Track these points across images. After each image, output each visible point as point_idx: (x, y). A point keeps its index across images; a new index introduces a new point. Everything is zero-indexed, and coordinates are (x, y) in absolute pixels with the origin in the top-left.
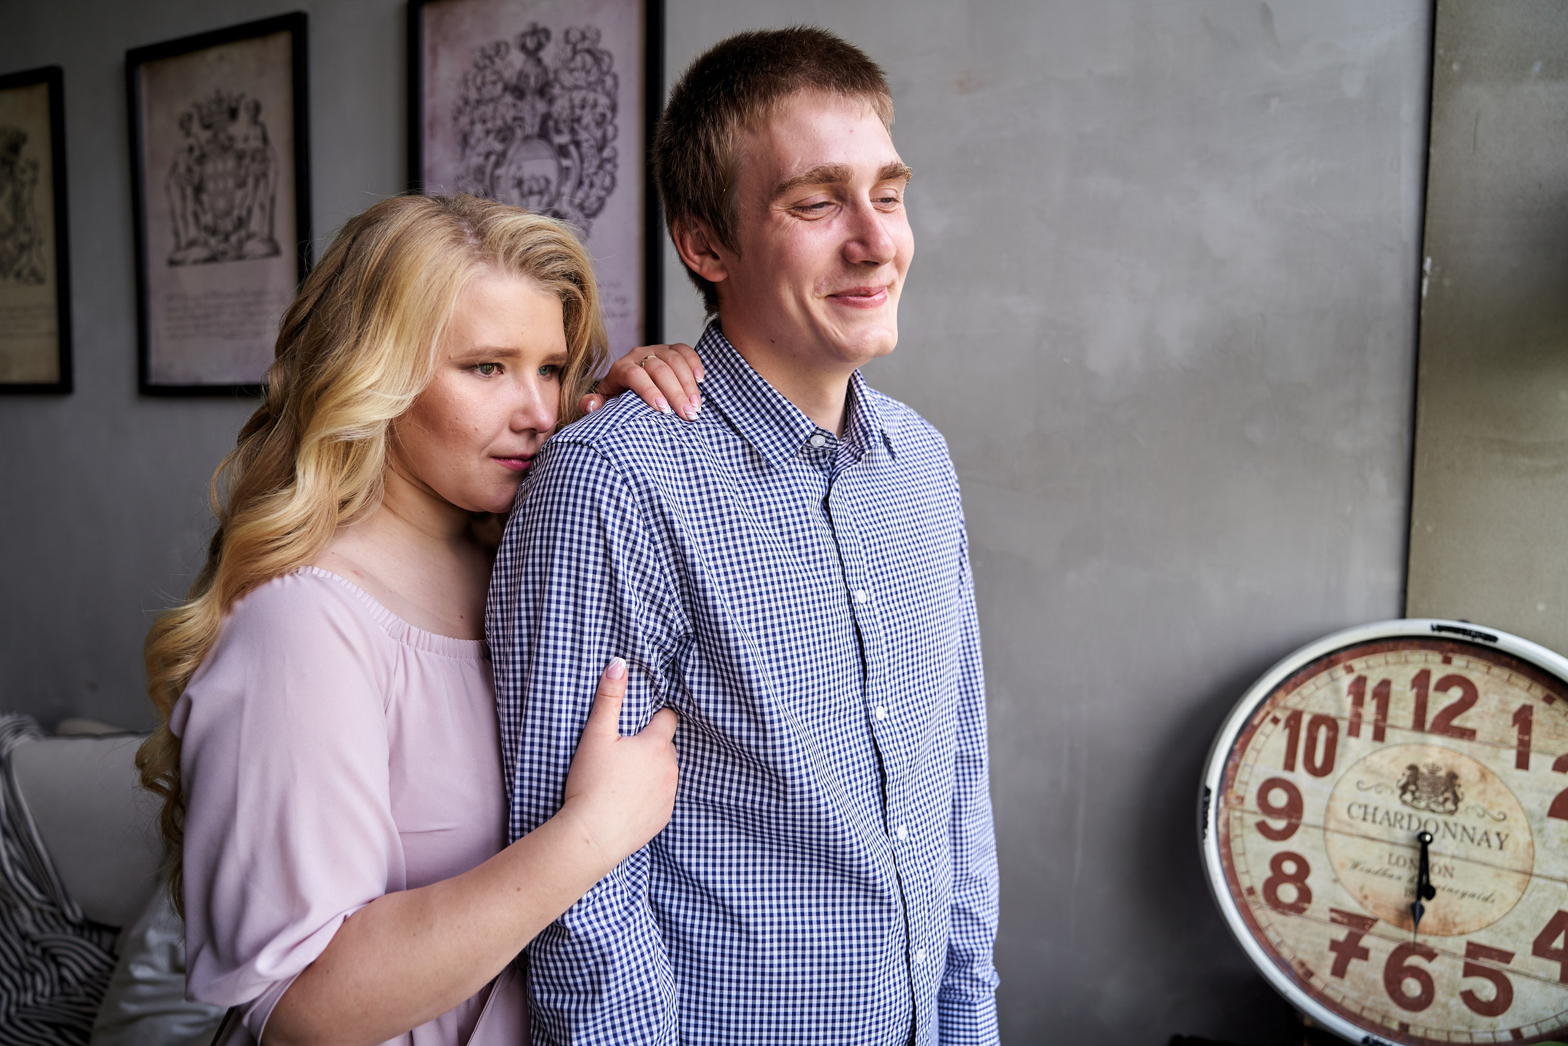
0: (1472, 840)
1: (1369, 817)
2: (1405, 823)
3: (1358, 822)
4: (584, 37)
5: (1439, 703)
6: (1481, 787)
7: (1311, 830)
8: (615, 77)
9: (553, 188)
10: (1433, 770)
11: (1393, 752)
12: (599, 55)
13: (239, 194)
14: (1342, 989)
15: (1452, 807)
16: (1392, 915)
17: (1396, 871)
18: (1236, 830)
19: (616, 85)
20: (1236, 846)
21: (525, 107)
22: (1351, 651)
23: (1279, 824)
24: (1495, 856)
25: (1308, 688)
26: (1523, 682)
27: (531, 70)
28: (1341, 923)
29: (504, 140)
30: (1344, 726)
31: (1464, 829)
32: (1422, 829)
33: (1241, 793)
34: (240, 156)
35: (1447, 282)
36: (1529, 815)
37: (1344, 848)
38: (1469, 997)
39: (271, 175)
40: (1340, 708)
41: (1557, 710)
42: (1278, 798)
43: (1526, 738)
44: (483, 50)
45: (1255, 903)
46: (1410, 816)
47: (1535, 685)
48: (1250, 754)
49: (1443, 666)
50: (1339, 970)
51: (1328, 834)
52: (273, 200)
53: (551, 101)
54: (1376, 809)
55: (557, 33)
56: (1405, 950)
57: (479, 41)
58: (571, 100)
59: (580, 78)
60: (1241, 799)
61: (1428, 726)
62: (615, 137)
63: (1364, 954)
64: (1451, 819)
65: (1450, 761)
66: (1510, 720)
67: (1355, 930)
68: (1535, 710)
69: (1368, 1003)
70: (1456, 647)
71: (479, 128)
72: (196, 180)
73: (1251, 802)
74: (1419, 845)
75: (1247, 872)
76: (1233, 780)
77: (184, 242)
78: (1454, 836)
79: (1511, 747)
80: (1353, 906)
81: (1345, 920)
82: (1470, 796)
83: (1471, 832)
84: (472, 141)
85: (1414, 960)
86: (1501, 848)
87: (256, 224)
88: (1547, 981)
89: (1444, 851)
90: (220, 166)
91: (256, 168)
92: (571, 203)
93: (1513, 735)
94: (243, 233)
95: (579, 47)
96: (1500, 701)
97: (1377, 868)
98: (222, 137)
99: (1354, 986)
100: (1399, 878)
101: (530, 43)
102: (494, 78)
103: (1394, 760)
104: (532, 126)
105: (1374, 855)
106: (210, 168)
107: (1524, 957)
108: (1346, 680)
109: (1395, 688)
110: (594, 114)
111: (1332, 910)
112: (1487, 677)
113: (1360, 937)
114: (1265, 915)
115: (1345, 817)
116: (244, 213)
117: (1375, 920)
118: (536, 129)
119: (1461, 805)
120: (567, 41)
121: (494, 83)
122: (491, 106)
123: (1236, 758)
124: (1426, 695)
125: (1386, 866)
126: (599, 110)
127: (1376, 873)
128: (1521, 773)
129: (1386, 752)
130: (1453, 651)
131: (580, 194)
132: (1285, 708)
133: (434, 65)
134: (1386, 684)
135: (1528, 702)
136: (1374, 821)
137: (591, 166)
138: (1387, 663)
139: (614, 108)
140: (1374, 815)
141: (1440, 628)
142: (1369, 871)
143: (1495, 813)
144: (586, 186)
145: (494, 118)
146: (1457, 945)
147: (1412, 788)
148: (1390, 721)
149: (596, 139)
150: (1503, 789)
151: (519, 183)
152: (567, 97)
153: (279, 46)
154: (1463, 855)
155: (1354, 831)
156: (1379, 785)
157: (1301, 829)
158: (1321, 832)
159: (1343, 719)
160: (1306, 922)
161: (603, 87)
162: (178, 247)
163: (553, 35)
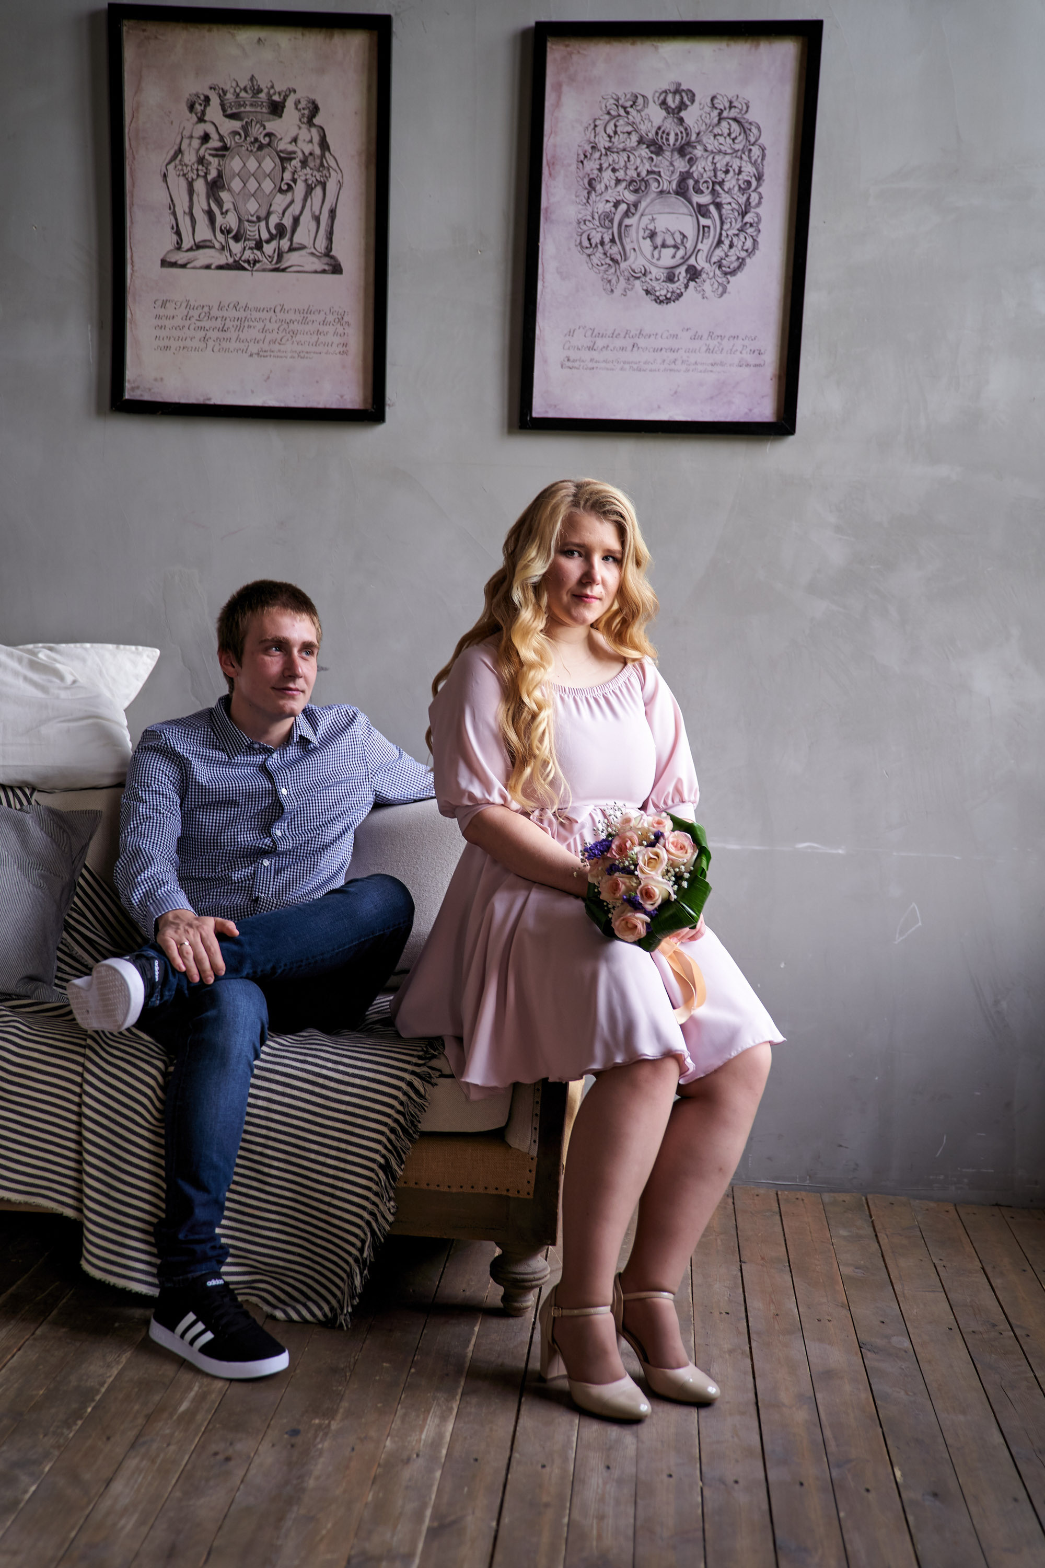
8: (763, 149)
9: (689, 244)
12: (747, 125)
13: (280, 201)
21: (662, 163)
27: (671, 126)
29: (636, 191)
34: (285, 159)
39: (331, 186)
52: (333, 213)
53: (691, 161)
55: (702, 97)
57: (612, 88)
58: (714, 163)
62: (759, 204)
71: (607, 175)
72: (213, 174)
84: (600, 187)
92: (708, 260)
94: (285, 244)
95: (725, 114)
98: (256, 131)
101: (672, 102)
102: (630, 129)
106: (235, 164)
110: (738, 180)
116: (288, 222)
120: (713, 107)
121: (629, 133)
122: (624, 155)
126: (744, 176)
131: (719, 253)
133: (558, 104)
137: (732, 228)
139: (759, 178)
151: (652, 235)
152: (710, 158)
161: (750, 157)
162: (179, 247)
163: (697, 98)
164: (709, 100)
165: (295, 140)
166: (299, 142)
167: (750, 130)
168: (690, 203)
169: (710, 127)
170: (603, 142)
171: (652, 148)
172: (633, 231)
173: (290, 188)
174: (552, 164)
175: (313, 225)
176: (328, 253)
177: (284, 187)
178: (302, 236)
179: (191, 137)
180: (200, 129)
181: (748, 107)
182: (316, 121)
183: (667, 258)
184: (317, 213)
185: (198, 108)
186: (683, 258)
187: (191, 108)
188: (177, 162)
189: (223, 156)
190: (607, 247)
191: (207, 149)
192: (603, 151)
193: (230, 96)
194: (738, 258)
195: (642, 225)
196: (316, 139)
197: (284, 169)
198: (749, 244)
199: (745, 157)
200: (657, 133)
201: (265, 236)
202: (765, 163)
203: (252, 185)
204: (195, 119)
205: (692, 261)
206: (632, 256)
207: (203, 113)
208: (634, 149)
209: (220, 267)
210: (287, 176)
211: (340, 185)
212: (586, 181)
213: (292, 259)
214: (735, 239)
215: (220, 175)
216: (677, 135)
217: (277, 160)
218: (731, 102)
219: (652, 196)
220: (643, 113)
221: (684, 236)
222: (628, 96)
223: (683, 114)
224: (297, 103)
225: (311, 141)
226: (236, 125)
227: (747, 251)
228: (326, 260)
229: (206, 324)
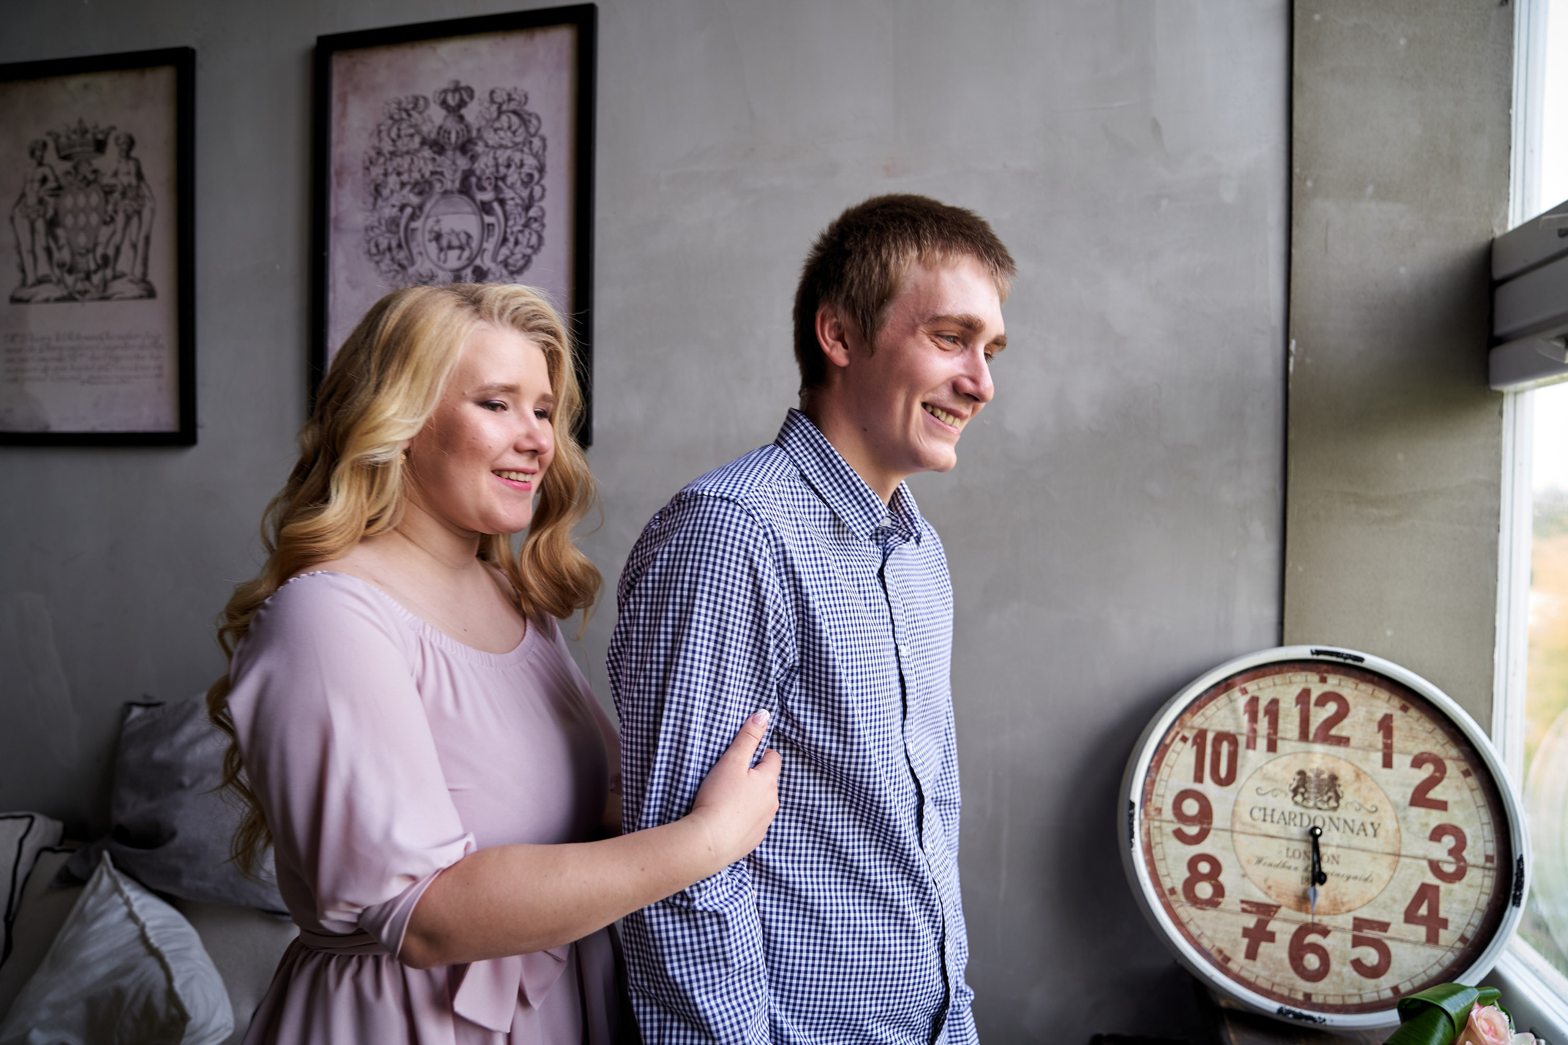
0: (1352, 831)
1: (1268, 818)
2: (1298, 821)
3: (1260, 823)
5: (1319, 716)
6: (1356, 785)
7: (1221, 833)
8: (543, 140)
9: (475, 244)
10: (1318, 774)
11: (1285, 760)
12: (526, 117)
13: (105, 232)
14: (1255, 970)
15: (1335, 805)
16: (1292, 901)
17: (1293, 863)
18: (1156, 838)
19: (544, 147)
20: (1157, 852)
21: (445, 162)
22: (1245, 675)
23: (1192, 830)
24: (1372, 843)
25: (1210, 709)
26: (1383, 695)
27: (452, 125)
28: (1251, 912)
29: (420, 193)
30: (1242, 740)
31: (1345, 822)
32: (1312, 825)
33: (1158, 805)
35: (1308, 361)
36: (1395, 806)
37: (1249, 846)
38: (1357, 964)
39: (146, 214)
40: (1239, 726)
41: (1411, 717)
42: (1191, 807)
43: (1389, 741)
44: (399, 103)
45: (1177, 901)
46: (1301, 814)
47: (1393, 697)
48: (1164, 770)
49: (1320, 685)
50: (1252, 954)
51: (1235, 835)
52: (147, 240)
53: (474, 158)
54: (1273, 810)
55: (482, 93)
56: (1305, 929)
57: (394, 93)
58: (495, 159)
59: (506, 138)
60: (1159, 811)
61: (1311, 736)
62: (542, 197)
63: (1271, 937)
64: (1334, 815)
65: (1331, 765)
66: (1375, 727)
67: (1262, 917)
68: (1394, 718)
69: (1277, 980)
70: (1330, 668)
71: (393, 180)
72: (50, 213)
73: (1168, 812)
74: (1311, 839)
75: (1168, 875)
76: (1151, 794)
77: (31, 279)
78: (1338, 829)
79: (1378, 750)
80: (1260, 897)
81: (1254, 909)
82: (1348, 793)
83: (1351, 824)
84: (386, 192)
85: (1313, 938)
86: (1375, 835)
88: (1416, 943)
89: (1331, 843)
90: (82, 200)
91: (126, 205)
92: (494, 259)
93: (1379, 739)
94: (109, 273)
95: (504, 107)
96: (1367, 712)
97: (1277, 862)
98: (85, 169)
99: (1265, 965)
100: (1296, 869)
101: (452, 100)
102: (412, 131)
103: (1285, 767)
104: (453, 181)
105: (1274, 851)
106: (68, 201)
107: (1398, 926)
108: (1242, 701)
109: (1282, 705)
110: (520, 173)
111: (1243, 902)
112: (1356, 692)
113: (1267, 922)
114: (1186, 911)
115: (1248, 819)
116: (111, 252)
117: (1279, 907)
118: (457, 184)
119: (1341, 802)
120: (492, 101)
121: (412, 136)
122: (408, 158)
123: (1153, 774)
124: (1308, 710)
125: (1285, 859)
126: (526, 170)
127: (1277, 866)
128: (1387, 771)
129: (1277, 761)
130: (1328, 672)
131: (504, 251)
132: (1192, 728)
133: (344, 114)
134: (1275, 702)
135: (1389, 712)
136: (1272, 822)
138: (1275, 685)
139: (541, 170)
140: (1272, 815)
141: (1318, 653)
142: (1271, 865)
143: (1368, 806)
144: (511, 244)
145: (410, 171)
146: (1345, 921)
147: (1302, 790)
148: (1280, 735)
149: (522, 199)
150: (1374, 786)
151: (438, 237)
152: (491, 154)
153: (161, 80)
154: (1346, 844)
155: (1256, 831)
156: (1274, 790)
157: (1212, 832)
158: (1229, 834)
159: (1241, 734)
160: (1221, 914)
161: (531, 149)
162: (24, 284)
163: (477, 94)
164: (487, 96)
165: (115, 174)
167: (530, 121)
168: (473, 199)
169: (490, 122)
170: (387, 147)
171: (435, 148)
172: (419, 234)
173: (112, 220)
174: (339, 174)
175: (131, 253)
176: (144, 280)
177: (108, 219)
178: (123, 265)
179: (32, 181)
181: (526, 98)
182: (134, 153)
183: (453, 259)
185: (38, 153)
186: (468, 259)
187: (32, 154)
190: (395, 252)
192: (388, 156)
193: (63, 140)
194: (524, 256)
195: (428, 227)
196: (133, 169)
197: (107, 202)
198: (534, 240)
199: (526, 150)
200: (438, 133)
202: (547, 153)
203: (82, 220)
204: (34, 163)
205: (478, 262)
206: (419, 260)
207: (42, 157)
208: (417, 151)
209: (58, 300)
210: (110, 208)
211: (153, 211)
212: (372, 187)
213: (117, 287)
214: (520, 236)
215: (56, 214)
216: (457, 133)
217: (102, 194)
218: (509, 95)
219: (436, 197)
220: (425, 115)
221: (469, 236)
222: (410, 99)
223: (463, 111)
224: (117, 138)
225: (128, 174)
226: (68, 165)
227: (532, 247)
228: (143, 285)
229: (47, 354)
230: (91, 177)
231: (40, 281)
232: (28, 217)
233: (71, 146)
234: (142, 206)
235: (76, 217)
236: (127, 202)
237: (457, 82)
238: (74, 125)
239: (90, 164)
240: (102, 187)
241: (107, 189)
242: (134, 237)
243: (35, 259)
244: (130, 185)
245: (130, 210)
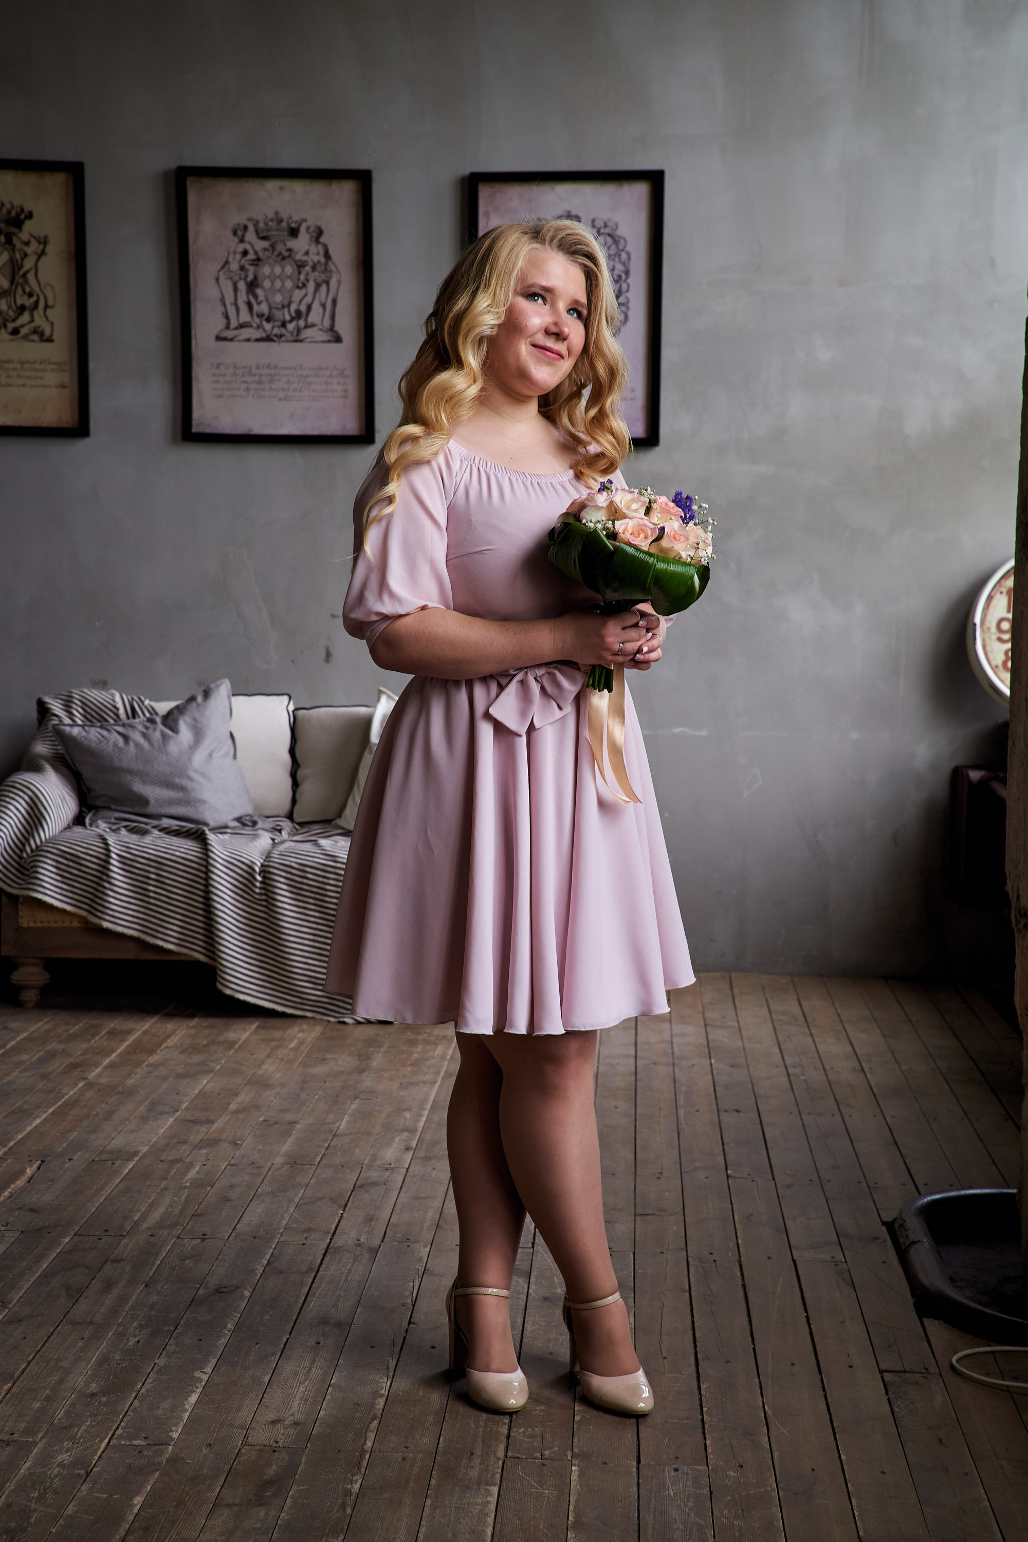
4: (606, 226)
8: (628, 254)
13: (298, 294)
19: (629, 258)
20: (990, 648)
33: (990, 626)
39: (333, 283)
52: (334, 302)
60: (990, 629)
77: (234, 324)
87: (315, 316)
90: (278, 270)
94: (302, 323)
98: (280, 248)
106: (266, 270)
116: (303, 308)
153: (347, 190)
162: (228, 327)
166: (310, 255)
173: (304, 285)
175: (321, 310)
176: (332, 329)
177: (300, 285)
178: (314, 317)
179: (235, 253)
180: (241, 247)
182: (322, 240)
184: (323, 301)
185: (240, 233)
187: (235, 233)
188: (226, 269)
189: (257, 265)
191: (246, 260)
193: (261, 225)
196: (322, 251)
197: (300, 273)
201: (288, 318)
203: (278, 284)
204: (237, 240)
207: (243, 236)
209: (257, 340)
210: (302, 277)
211: (339, 282)
213: (307, 333)
215: (255, 278)
217: (295, 267)
224: (308, 228)
225: (318, 254)
226: (266, 244)
228: (330, 333)
229: (248, 379)
230: (287, 254)
231: (241, 326)
232: (231, 278)
233: (268, 231)
234: (330, 277)
235: (273, 282)
236: (316, 273)
237: (569, 212)
238: (271, 215)
239: (285, 245)
240: (296, 262)
241: (299, 263)
242: (323, 299)
243: (238, 309)
244: (319, 262)
245: (319, 280)
